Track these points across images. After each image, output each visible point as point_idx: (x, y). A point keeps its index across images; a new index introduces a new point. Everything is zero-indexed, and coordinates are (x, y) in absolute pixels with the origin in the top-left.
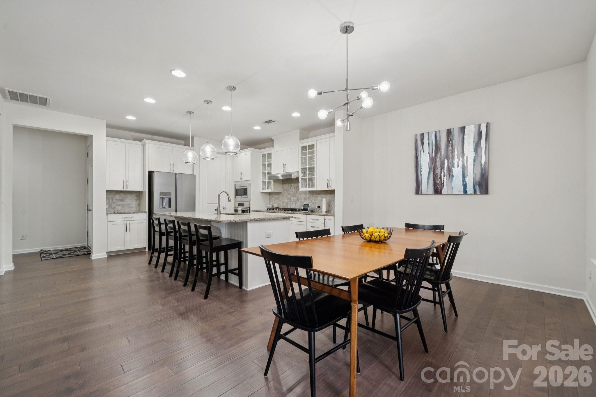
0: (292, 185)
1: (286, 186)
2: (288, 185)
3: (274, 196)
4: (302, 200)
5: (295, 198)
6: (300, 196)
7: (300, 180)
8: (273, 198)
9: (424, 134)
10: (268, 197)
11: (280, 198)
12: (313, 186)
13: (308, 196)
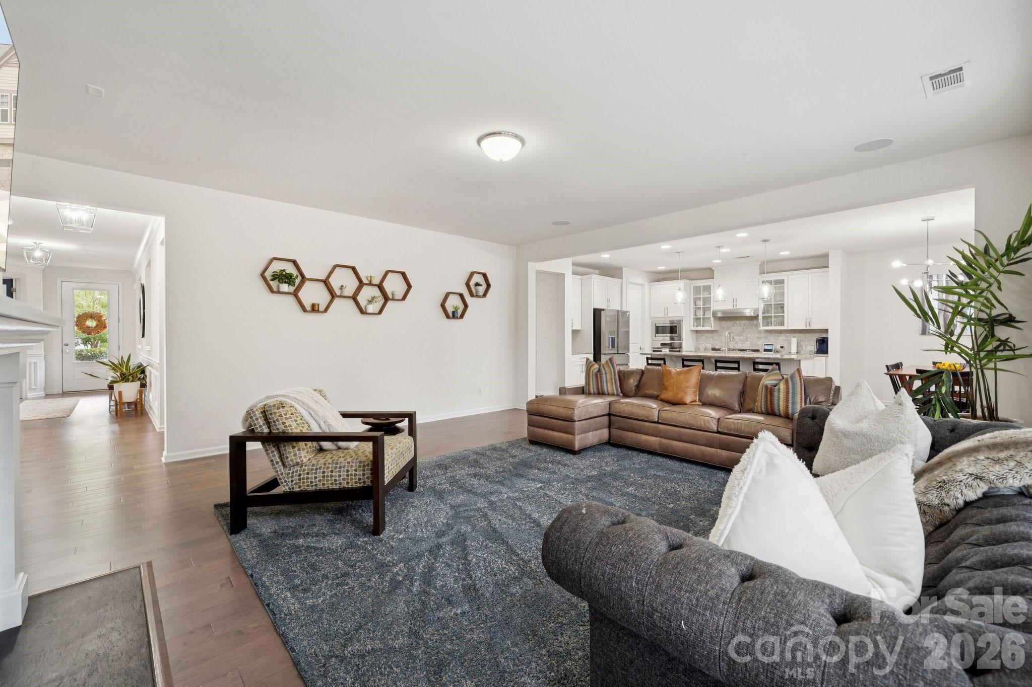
0: (737, 322)
1: (725, 324)
2: (729, 322)
3: (704, 334)
4: (753, 339)
5: (741, 338)
6: (749, 335)
7: (760, 317)
8: (704, 337)
9: (932, 276)
10: (695, 335)
11: (716, 337)
12: (782, 324)
13: (763, 335)
